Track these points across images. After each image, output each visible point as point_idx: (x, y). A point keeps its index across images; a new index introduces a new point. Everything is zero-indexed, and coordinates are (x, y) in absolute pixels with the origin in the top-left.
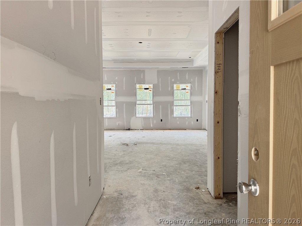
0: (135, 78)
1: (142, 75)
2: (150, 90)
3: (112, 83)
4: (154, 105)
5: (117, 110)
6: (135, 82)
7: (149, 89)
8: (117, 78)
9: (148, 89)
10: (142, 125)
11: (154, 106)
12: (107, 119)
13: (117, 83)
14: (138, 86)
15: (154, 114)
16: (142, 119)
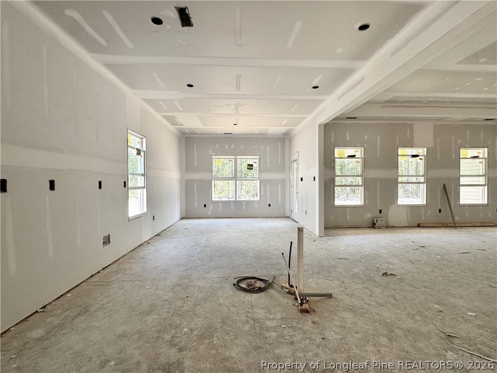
0: (397, 137)
1: (408, 132)
2: (420, 159)
3: (358, 145)
4: (428, 183)
5: (366, 192)
6: (397, 145)
7: (420, 157)
8: (366, 137)
9: (417, 156)
10: (408, 219)
11: (428, 185)
12: (348, 208)
13: (366, 145)
14: (401, 151)
15: (428, 200)
16: (408, 208)
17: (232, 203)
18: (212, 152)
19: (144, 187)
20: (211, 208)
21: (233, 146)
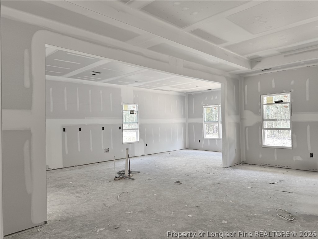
8: (292, 82)
13: (292, 90)
17: (216, 140)
18: (203, 103)
19: (138, 129)
20: (203, 143)
21: (216, 98)
